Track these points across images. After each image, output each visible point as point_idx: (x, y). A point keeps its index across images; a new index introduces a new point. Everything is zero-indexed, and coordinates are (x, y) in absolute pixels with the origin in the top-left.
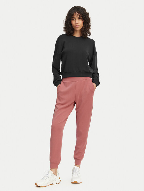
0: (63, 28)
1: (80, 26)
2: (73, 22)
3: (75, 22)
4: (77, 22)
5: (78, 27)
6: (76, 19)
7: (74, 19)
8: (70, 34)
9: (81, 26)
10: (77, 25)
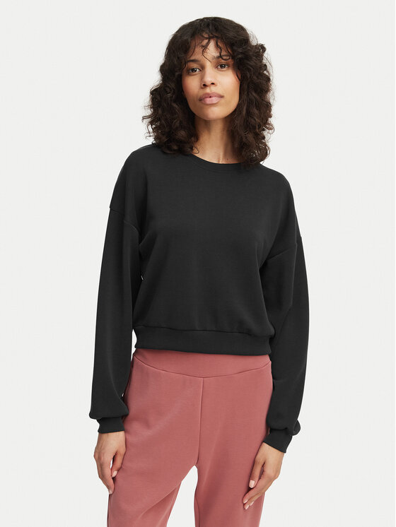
0: (144, 118)
1: (223, 101)
2: (192, 84)
3: (202, 78)
4: (208, 79)
5: (214, 100)
6: (202, 68)
7: (193, 70)
8: (175, 148)
9: (227, 97)
10: (208, 90)
